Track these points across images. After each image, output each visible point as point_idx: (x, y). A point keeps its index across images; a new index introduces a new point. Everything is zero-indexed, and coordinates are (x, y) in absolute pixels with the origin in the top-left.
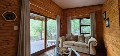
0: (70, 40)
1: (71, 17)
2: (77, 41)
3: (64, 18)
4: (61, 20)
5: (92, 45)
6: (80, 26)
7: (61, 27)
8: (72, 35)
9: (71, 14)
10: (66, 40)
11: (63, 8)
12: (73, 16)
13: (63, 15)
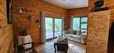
0: (70, 33)
1: (73, 16)
2: (76, 34)
3: (68, 17)
4: (65, 18)
5: (83, 37)
6: (81, 23)
7: (66, 24)
8: (73, 30)
9: (74, 13)
10: (68, 33)
11: (67, 9)
12: (75, 15)
13: (68, 14)
